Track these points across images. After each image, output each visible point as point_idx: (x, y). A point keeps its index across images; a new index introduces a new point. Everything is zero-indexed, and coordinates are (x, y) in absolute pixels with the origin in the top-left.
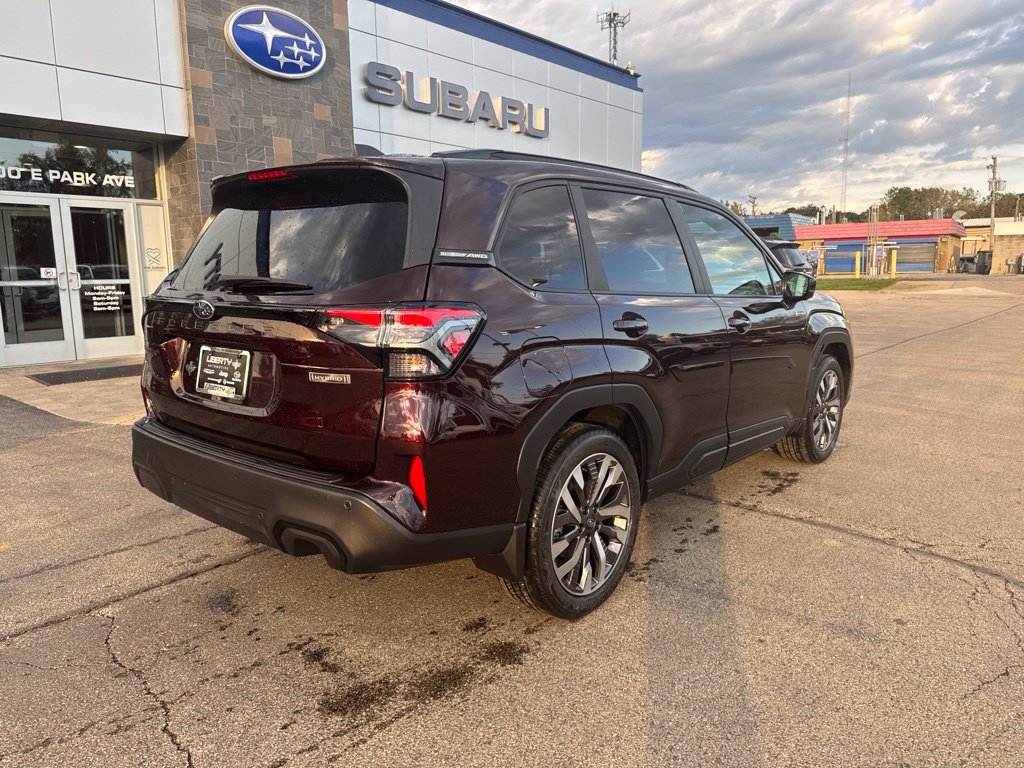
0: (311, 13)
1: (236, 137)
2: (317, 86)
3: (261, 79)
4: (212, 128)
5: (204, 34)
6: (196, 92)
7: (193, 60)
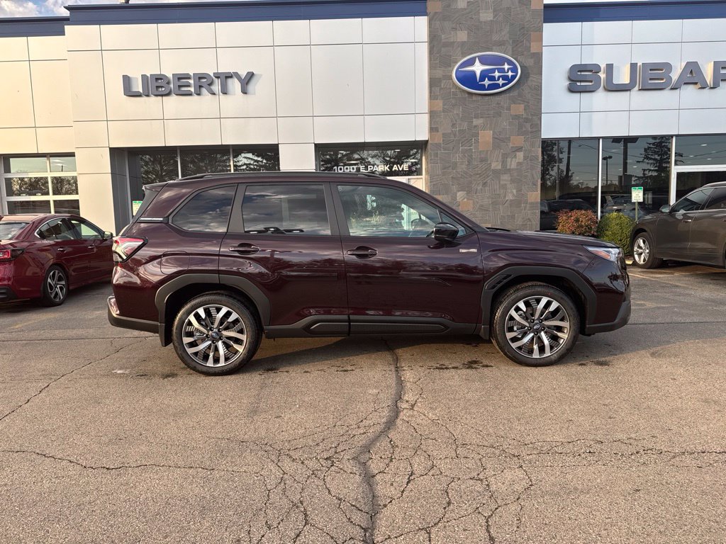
0: (513, 48)
1: (455, 135)
2: (515, 93)
3: (474, 98)
4: (440, 133)
5: (440, 80)
6: (433, 114)
7: (432, 96)
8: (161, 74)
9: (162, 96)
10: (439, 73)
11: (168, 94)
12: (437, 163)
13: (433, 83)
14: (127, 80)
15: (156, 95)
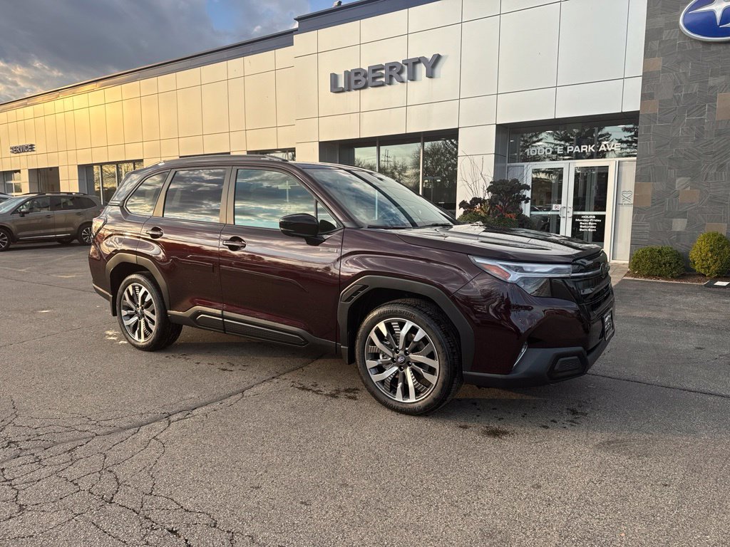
1: (678, 102)
4: (656, 101)
5: (660, 31)
6: (647, 77)
7: (648, 53)
8: (360, 69)
9: (360, 89)
10: (661, 21)
11: (365, 87)
12: (649, 140)
13: (651, 35)
14: (334, 78)
15: (356, 89)
